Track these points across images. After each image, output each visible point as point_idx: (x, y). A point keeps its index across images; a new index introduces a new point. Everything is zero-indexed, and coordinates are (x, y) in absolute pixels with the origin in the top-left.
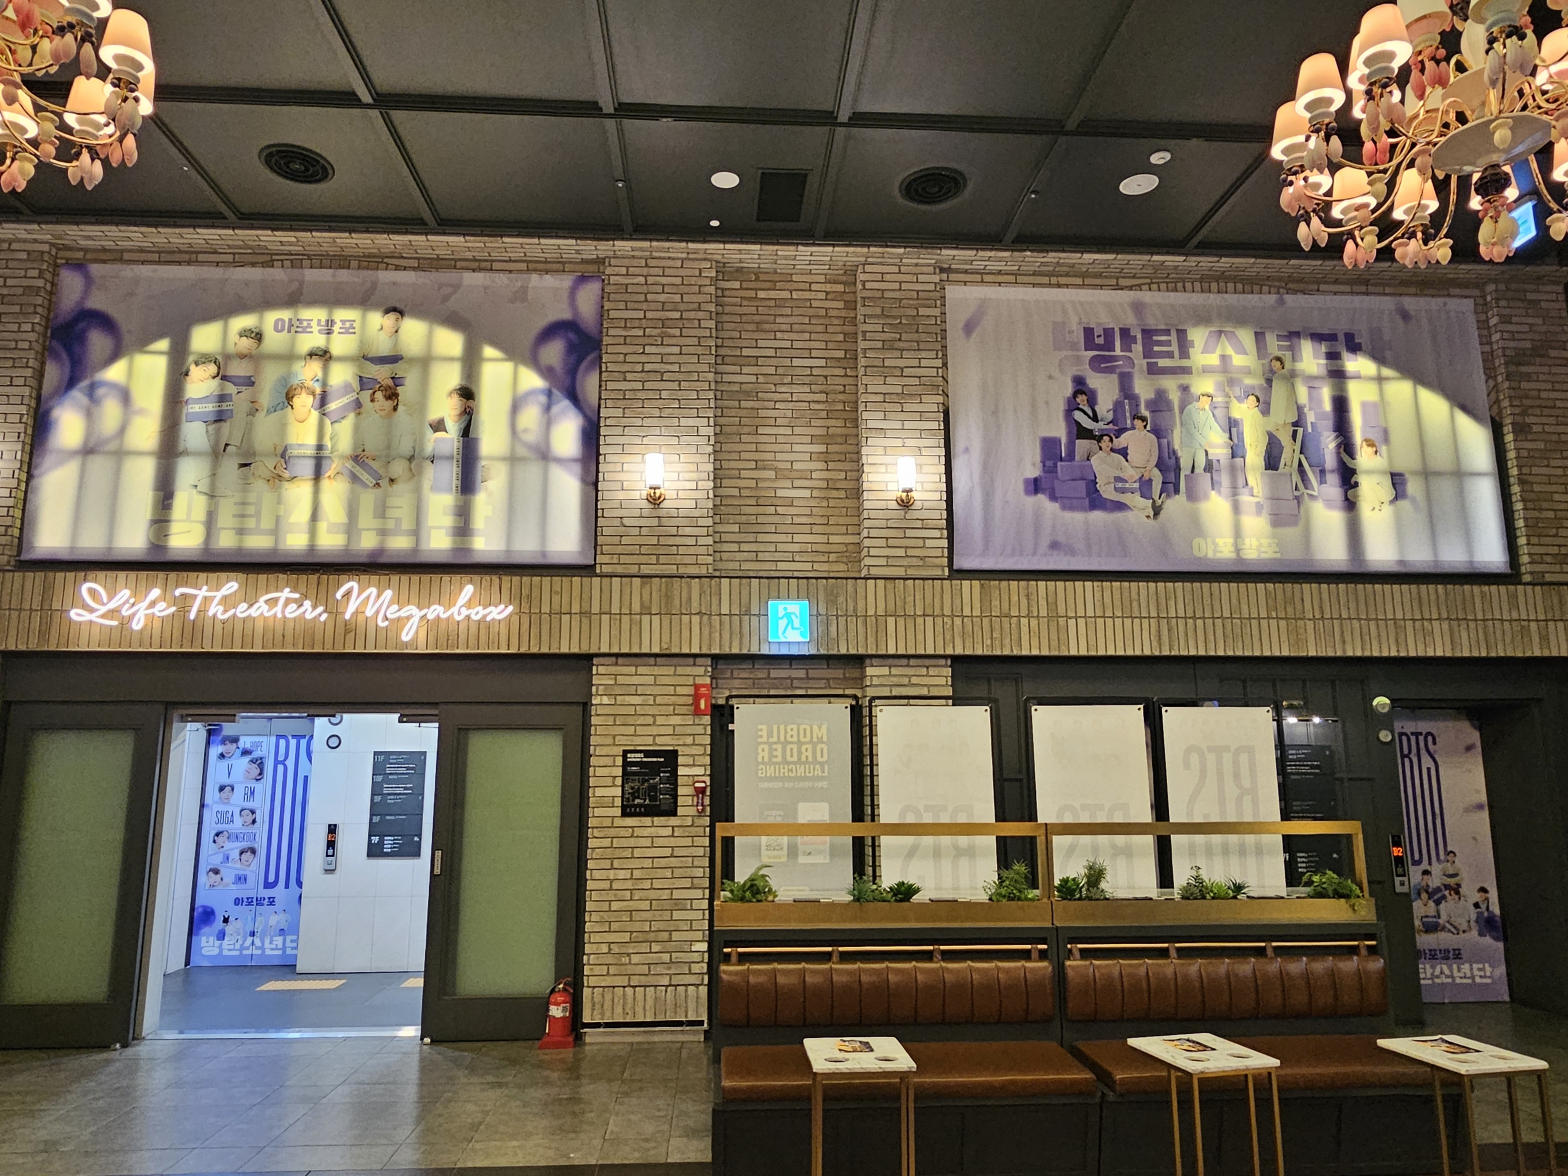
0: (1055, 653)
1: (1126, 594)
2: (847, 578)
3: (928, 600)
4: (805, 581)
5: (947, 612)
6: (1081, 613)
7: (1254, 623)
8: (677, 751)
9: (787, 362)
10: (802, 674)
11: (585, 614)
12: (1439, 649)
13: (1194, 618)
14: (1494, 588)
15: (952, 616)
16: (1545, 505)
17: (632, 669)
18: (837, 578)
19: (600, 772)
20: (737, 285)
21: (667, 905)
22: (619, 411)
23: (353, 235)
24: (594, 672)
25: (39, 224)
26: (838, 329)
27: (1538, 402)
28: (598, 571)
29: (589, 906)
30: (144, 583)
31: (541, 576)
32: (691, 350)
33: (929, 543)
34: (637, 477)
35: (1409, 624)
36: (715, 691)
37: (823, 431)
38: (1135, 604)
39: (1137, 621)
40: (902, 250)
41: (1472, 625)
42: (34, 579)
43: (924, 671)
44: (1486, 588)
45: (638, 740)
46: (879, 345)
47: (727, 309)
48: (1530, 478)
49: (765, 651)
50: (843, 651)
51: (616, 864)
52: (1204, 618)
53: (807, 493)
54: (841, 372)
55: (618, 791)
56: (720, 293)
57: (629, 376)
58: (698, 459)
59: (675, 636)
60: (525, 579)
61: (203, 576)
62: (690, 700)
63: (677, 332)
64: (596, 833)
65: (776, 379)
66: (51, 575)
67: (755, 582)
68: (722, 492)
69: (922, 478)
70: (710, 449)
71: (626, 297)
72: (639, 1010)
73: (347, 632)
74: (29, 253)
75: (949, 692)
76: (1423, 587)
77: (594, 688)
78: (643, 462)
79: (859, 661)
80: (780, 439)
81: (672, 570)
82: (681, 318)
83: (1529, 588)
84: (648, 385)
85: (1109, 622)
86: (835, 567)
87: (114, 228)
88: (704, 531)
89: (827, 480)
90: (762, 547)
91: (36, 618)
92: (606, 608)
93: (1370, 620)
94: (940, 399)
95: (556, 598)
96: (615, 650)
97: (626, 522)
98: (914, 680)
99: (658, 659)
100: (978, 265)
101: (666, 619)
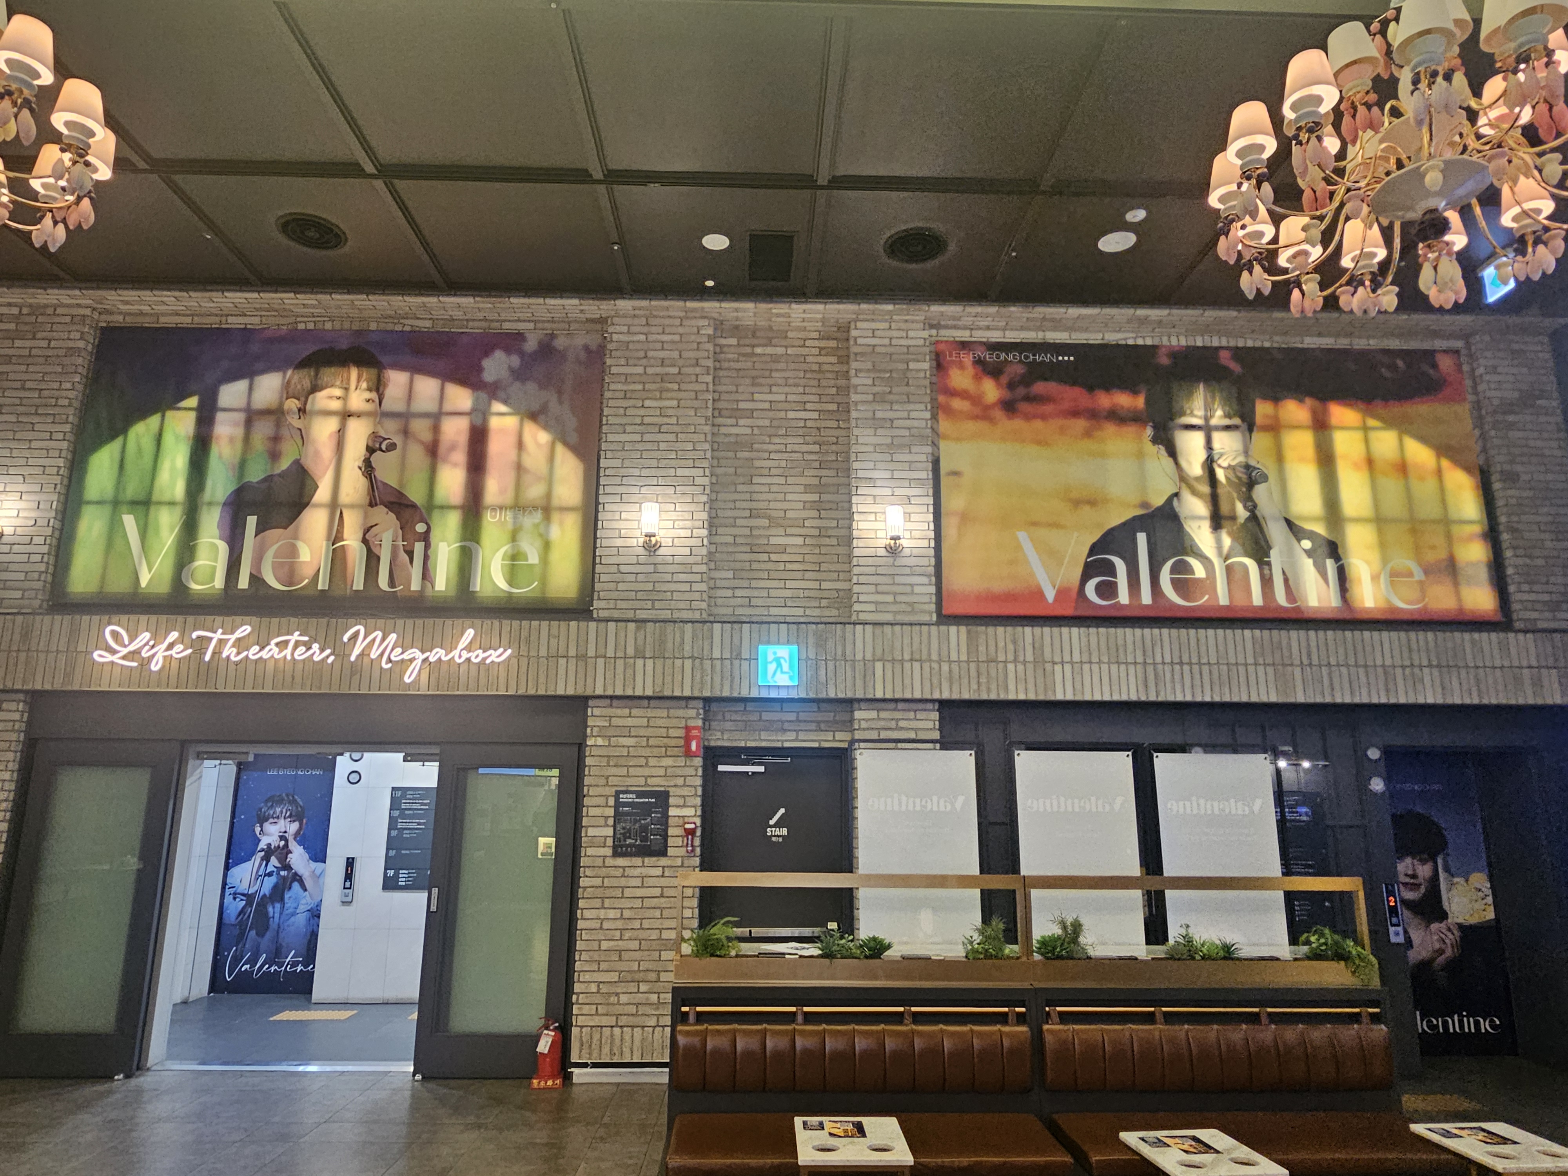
0: (1041, 697)
1: (1112, 640)
2: (836, 623)
3: (916, 646)
4: (795, 626)
5: (934, 657)
6: (1067, 658)
7: (1242, 669)
8: (668, 792)
9: (782, 414)
10: (792, 717)
11: (582, 657)
12: (1430, 698)
13: (1181, 663)
14: (1485, 635)
15: (939, 662)
16: (1537, 552)
17: (626, 711)
18: (826, 623)
19: (592, 812)
20: (733, 341)
21: (655, 945)
22: (617, 463)
23: (370, 297)
24: (589, 714)
25: (80, 289)
26: (832, 382)
27: (1525, 450)
28: (595, 615)
29: (579, 945)
30: (164, 626)
31: (540, 620)
32: (689, 403)
33: (917, 589)
34: (635, 525)
35: (1399, 671)
36: (708, 733)
37: (815, 481)
38: (1121, 650)
39: (1123, 667)
40: (890, 307)
41: (1463, 673)
42: (61, 622)
43: (911, 715)
44: (1476, 636)
45: (630, 781)
46: (870, 398)
47: (726, 365)
48: (1519, 526)
49: (754, 694)
50: (832, 695)
51: (607, 903)
52: (1190, 664)
53: (800, 541)
54: (834, 424)
55: (610, 832)
56: (718, 350)
57: (629, 429)
58: (693, 507)
59: (668, 679)
60: (524, 622)
61: (219, 619)
62: (681, 742)
63: (676, 387)
64: (588, 872)
65: (772, 431)
66: (78, 617)
67: (746, 627)
68: (717, 539)
69: (910, 526)
70: (704, 498)
71: (627, 354)
72: (626, 1050)
73: (352, 674)
74: (73, 316)
75: (936, 735)
76: (1412, 635)
77: (589, 730)
78: (640, 511)
79: (849, 704)
80: (774, 488)
81: (666, 614)
82: (679, 373)
83: (1521, 636)
84: (647, 437)
85: (1095, 668)
86: (827, 613)
87: (148, 293)
88: (698, 577)
89: (819, 528)
90: (756, 593)
91: (62, 658)
92: (601, 651)
93: (1360, 666)
94: (929, 449)
95: (554, 642)
96: (610, 692)
97: (623, 568)
98: (902, 724)
99: (652, 702)
100: (967, 321)
101: (659, 662)
